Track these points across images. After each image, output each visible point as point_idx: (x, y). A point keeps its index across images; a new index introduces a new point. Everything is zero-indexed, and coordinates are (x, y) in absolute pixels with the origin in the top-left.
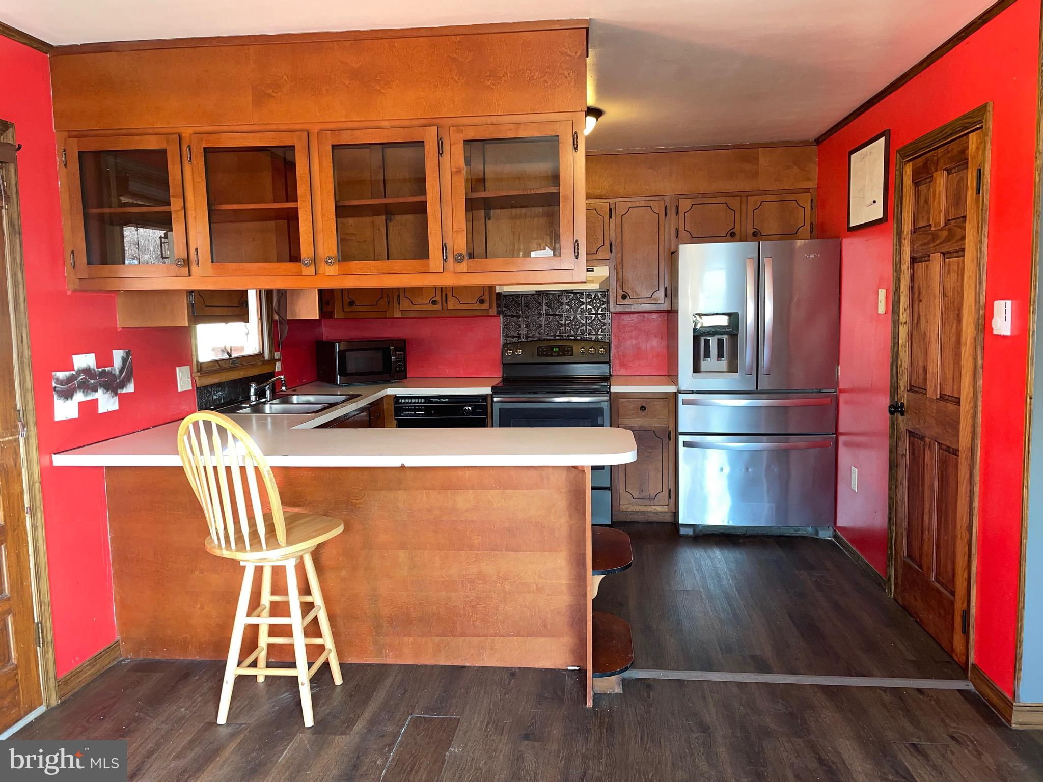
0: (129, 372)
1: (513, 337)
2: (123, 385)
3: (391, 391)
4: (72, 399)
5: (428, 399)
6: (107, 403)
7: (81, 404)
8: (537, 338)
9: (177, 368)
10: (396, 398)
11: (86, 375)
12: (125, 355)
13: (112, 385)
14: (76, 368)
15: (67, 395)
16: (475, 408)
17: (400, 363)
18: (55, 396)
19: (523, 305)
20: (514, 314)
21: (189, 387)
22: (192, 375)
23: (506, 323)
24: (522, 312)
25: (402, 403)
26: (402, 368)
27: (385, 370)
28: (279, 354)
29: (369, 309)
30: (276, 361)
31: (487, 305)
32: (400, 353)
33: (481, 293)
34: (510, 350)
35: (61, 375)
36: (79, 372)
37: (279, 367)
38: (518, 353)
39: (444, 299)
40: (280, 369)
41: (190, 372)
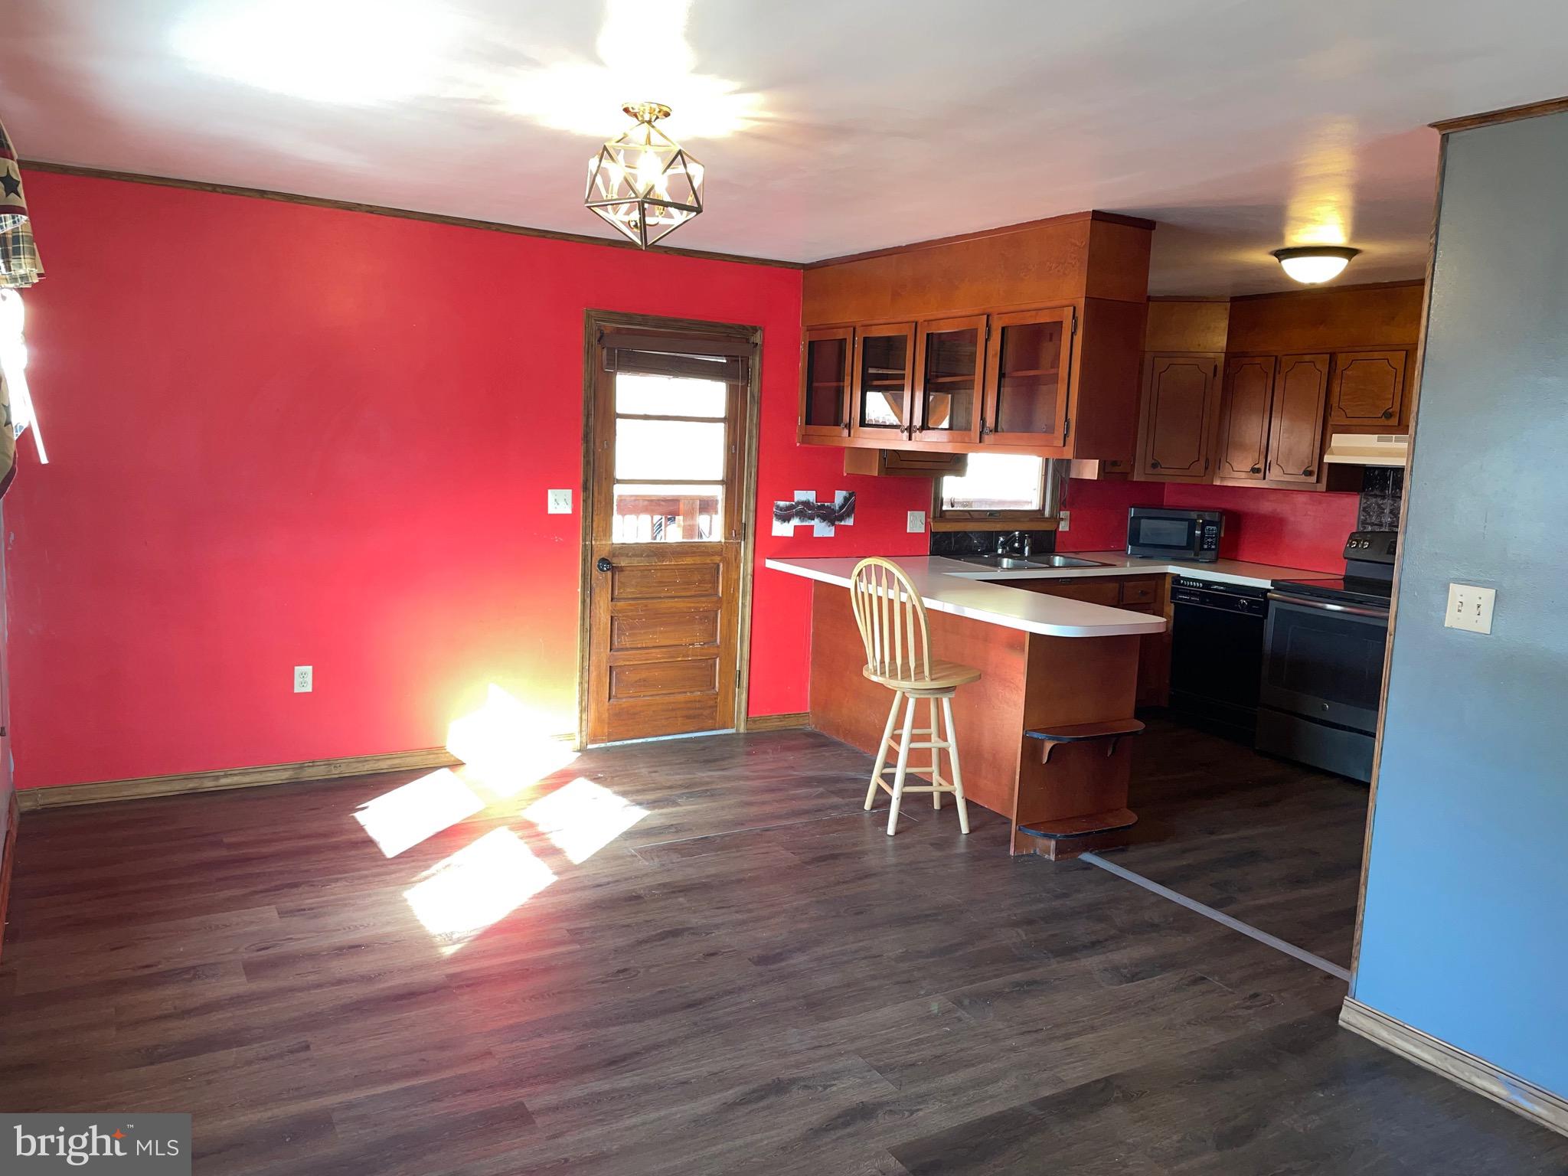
0: (848, 508)
1: (1373, 524)
2: (842, 518)
3: (1172, 569)
4: (789, 522)
5: (1208, 584)
6: (822, 529)
7: (796, 527)
9: (909, 512)
10: (1177, 578)
11: (805, 506)
12: (848, 495)
13: (829, 516)
14: (796, 500)
15: (785, 519)
16: (1251, 603)
17: (1210, 540)
18: (774, 519)
19: (1390, 483)
20: (1378, 493)
21: (922, 530)
22: (929, 520)
23: (1366, 505)
24: (1389, 492)
25: (1180, 584)
26: (1213, 547)
27: (1189, 546)
28: (1068, 513)
29: (1178, 472)
30: (1058, 521)
31: (1314, 479)
32: (1211, 528)
33: (1308, 463)
34: (1356, 540)
35: (782, 504)
36: (798, 503)
37: (1064, 527)
38: (1363, 545)
39: (1267, 466)
40: (1067, 529)
41: (927, 517)
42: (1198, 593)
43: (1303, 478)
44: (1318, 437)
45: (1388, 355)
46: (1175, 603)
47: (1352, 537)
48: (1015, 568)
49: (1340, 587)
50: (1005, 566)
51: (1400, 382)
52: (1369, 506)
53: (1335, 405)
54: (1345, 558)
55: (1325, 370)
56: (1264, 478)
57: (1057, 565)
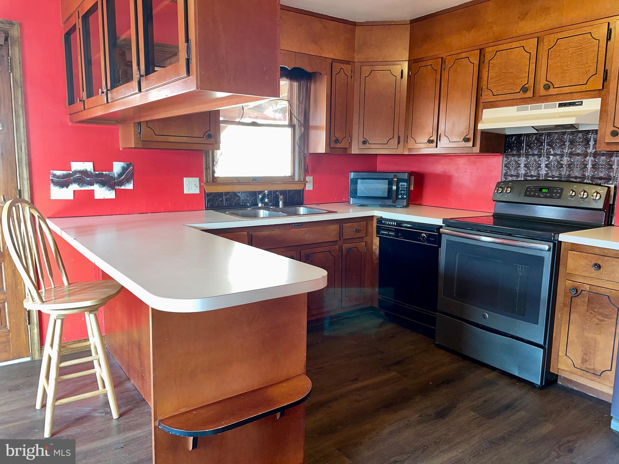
0: (128, 176)
1: (512, 176)
2: (121, 183)
3: (378, 213)
4: (67, 187)
5: (399, 223)
6: (102, 193)
7: (75, 192)
8: (535, 178)
9: (184, 178)
10: (380, 220)
11: (83, 175)
12: (125, 166)
13: (109, 182)
14: (73, 169)
15: (63, 185)
16: (429, 236)
17: (402, 192)
18: (52, 185)
19: (524, 145)
20: (515, 152)
21: (198, 191)
22: (202, 184)
23: (507, 162)
24: (523, 152)
25: (382, 223)
26: (405, 197)
27: (389, 197)
28: (312, 178)
29: (380, 146)
30: (305, 182)
31: (470, 144)
32: (403, 184)
33: (467, 132)
34: (501, 187)
35: (58, 173)
36: (76, 172)
37: (309, 187)
38: (507, 190)
39: (438, 137)
40: (311, 189)
41: (201, 182)
42: (394, 229)
43: (464, 144)
44: (473, 113)
45: (523, 43)
46: (379, 237)
47: (498, 185)
48: (270, 217)
49: (490, 222)
50: (262, 216)
51: (532, 63)
52: (509, 163)
53: (484, 87)
54: (494, 201)
55: (476, 62)
56: (437, 147)
57: (302, 214)
